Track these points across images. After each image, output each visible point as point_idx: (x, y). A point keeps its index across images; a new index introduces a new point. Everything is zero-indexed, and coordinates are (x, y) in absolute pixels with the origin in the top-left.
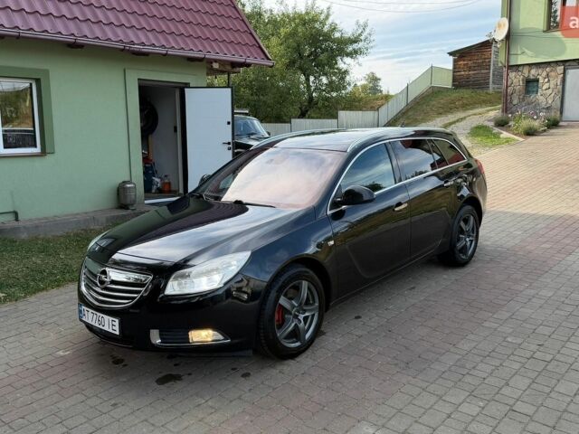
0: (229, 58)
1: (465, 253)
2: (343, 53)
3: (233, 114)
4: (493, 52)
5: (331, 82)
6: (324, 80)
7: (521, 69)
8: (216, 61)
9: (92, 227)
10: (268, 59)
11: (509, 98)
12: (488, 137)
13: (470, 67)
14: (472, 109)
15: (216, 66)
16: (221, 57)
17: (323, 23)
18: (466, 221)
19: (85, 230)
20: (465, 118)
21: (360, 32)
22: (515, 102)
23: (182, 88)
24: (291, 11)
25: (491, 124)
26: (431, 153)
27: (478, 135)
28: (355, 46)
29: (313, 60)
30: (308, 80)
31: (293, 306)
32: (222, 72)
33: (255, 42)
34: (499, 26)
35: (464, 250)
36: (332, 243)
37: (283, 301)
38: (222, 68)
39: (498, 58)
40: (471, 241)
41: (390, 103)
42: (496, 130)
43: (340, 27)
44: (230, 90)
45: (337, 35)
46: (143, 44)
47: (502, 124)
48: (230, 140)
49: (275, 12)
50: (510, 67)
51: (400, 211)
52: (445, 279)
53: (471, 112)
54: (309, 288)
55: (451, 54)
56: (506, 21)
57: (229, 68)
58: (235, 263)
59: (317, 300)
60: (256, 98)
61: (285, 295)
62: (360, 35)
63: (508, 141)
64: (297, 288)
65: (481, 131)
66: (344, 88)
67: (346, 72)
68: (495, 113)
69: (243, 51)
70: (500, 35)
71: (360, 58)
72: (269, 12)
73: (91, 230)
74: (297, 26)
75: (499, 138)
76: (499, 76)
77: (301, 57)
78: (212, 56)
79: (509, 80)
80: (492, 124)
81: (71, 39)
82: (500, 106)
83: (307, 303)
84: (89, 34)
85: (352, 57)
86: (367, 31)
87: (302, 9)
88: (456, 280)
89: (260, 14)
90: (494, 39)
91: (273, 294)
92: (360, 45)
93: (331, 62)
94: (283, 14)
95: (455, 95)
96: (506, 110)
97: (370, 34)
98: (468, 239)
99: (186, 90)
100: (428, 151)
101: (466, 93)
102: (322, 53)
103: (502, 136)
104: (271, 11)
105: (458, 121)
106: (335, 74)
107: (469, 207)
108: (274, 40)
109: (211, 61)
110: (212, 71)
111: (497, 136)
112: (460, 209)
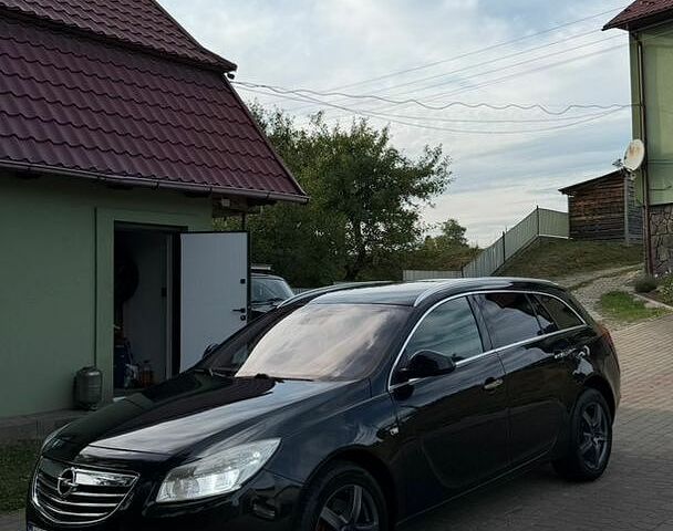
0: (245, 191)
1: (594, 462)
2: (408, 190)
3: (250, 271)
4: (626, 188)
5: (391, 231)
6: (382, 227)
7: (667, 210)
8: (226, 196)
9: (34, 437)
10: (300, 193)
11: (653, 251)
12: (627, 308)
13: (594, 210)
14: (602, 269)
15: (225, 203)
16: (233, 190)
17: (378, 149)
18: (592, 412)
19: (24, 441)
20: (591, 281)
21: (430, 161)
22: (664, 257)
23: (176, 233)
24: (331, 133)
25: (630, 289)
26: (534, 315)
27: (612, 305)
28: (424, 180)
29: (366, 199)
30: (357, 227)
31: (342, 524)
32: (235, 212)
33: (280, 172)
34: (631, 150)
35: (591, 455)
36: (396, 430)
37: (326, 514)
38: (235, 207)
39: (632, 195)
40: (601, 442)
41: (479, 260)
42: (639, 298)
43: (402, 155)
44: (245, 235)
45: (398, 165)
46: (124, 173)
47: (646, 288)
48: (245, 306)
49: (309, 135)
50: (651, 207)
51: (493, 389)
52: (566, 497)
53: (600, 273)
54: (364, 499)
55: (564, 191)
56: (640, 144)
57: (244, 206)
58: (258, 455)
59: (376, 517)
60: (280, 252)
61: (330, 507)
62: (431, 165)
63: (655, 311)
64: (346, 497)
65: (616, 300)
66: (411, 238)
67: (413, 217)
68: (635, 274)
69: (265, 183)
70: (634, 164)
71: (434, 198)
72: (300, 136)
73: (33, 441)
74: (339, 153)
75: (644, 308)
76: (636, 222)
77: (347, 195)
78: (221, 189)
79: (652, 226)
80: (632, 289)
81: (22, 166)
82: (643, 264)
83: (362, 520)
84: (49, 159)
85: (420, 196)
86: (441, 160)
87: (346, 129)
88: (582, 499)
89: (286, 138)
90: (625, 169)
91: (311, 504)
92: (432, 178)
93: (392, 203)
94: (320, 138)
95: (574, 249)
96: (651, 269)
97: (445, 164)
98: (596, 440)
99: (182, 236)
100: (530, 313)
101: (590, 246)
102: (377, 190)
103: (647, 305)
104: (303, 133)
105: (580, 286)
106: (396, 219)
107: (593, 391)
108: (307, 172)
109: (219, 197)
110: (219, 211)
111: (640, 305)
112: (580, 394)
